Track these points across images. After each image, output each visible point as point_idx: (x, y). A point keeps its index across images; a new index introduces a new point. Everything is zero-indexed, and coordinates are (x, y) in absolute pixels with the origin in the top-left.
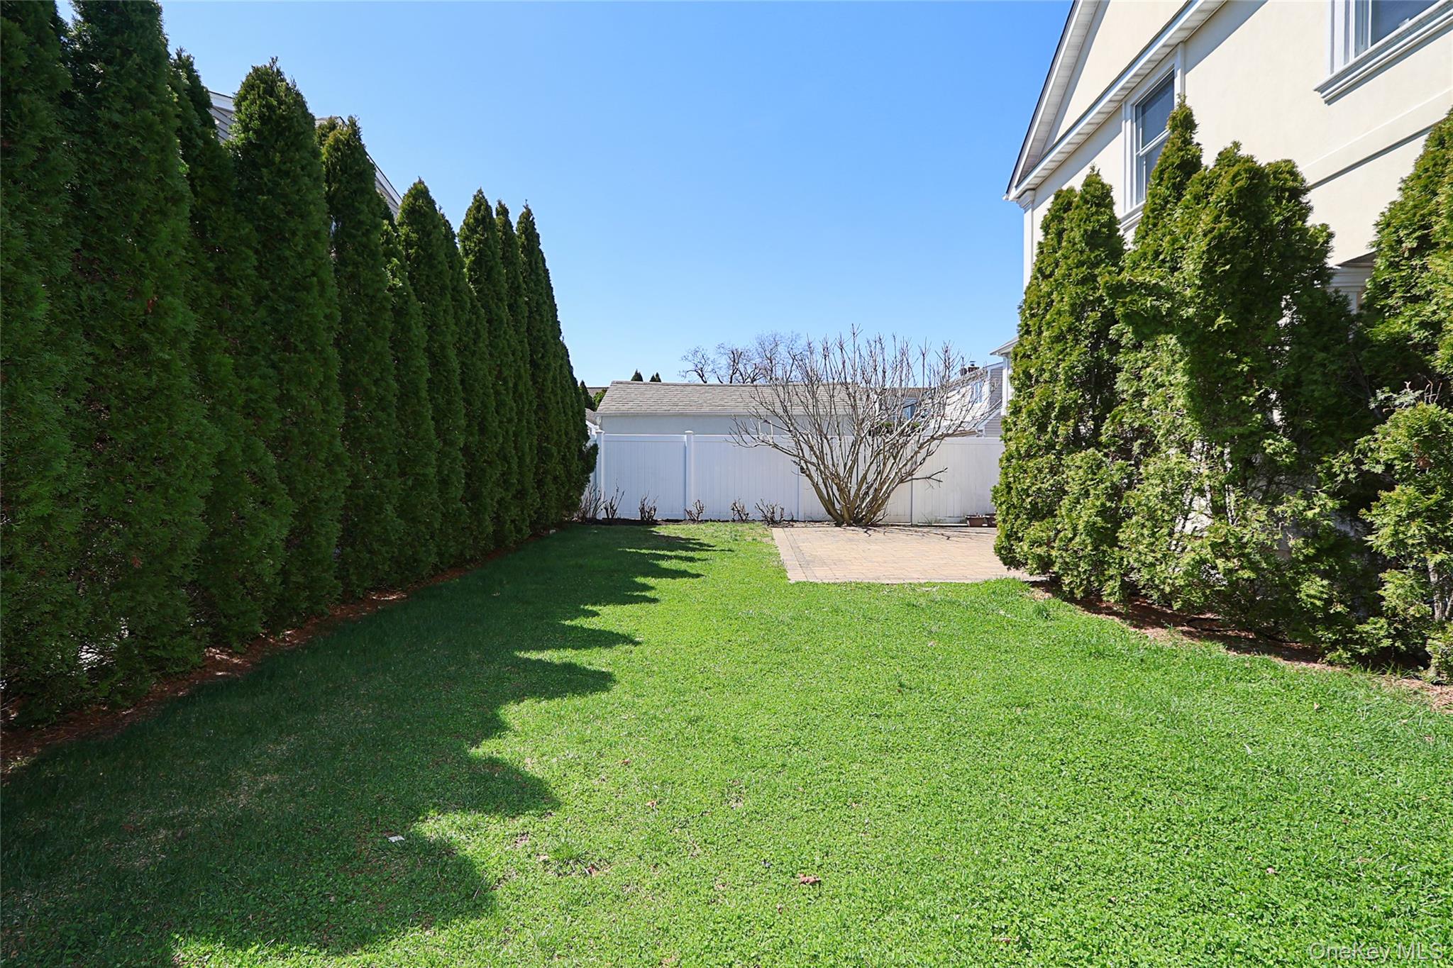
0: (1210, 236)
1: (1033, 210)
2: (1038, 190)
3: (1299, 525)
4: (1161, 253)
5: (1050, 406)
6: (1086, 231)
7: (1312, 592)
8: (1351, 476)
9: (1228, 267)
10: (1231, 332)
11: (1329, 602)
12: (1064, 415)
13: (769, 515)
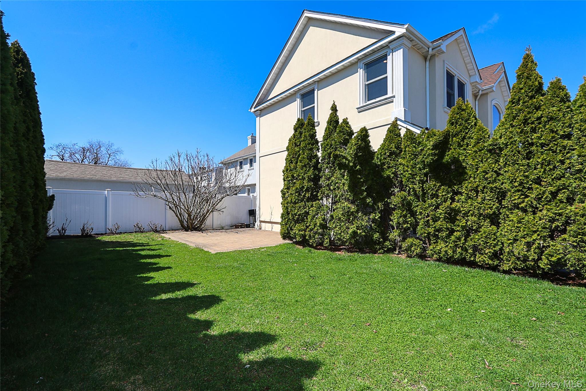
0: (357, 145)
1: (260, 117)
2: (262, 111)
3: (374, 221)
4: (332, 145)
5: (303, 187)
6: (310, 134)
7: (376, 236)
8: (383, 208)
9: (361, 154)
10: (360, 170)
11: (379, 239)
12: (307, 190)
13: (154, 228)
